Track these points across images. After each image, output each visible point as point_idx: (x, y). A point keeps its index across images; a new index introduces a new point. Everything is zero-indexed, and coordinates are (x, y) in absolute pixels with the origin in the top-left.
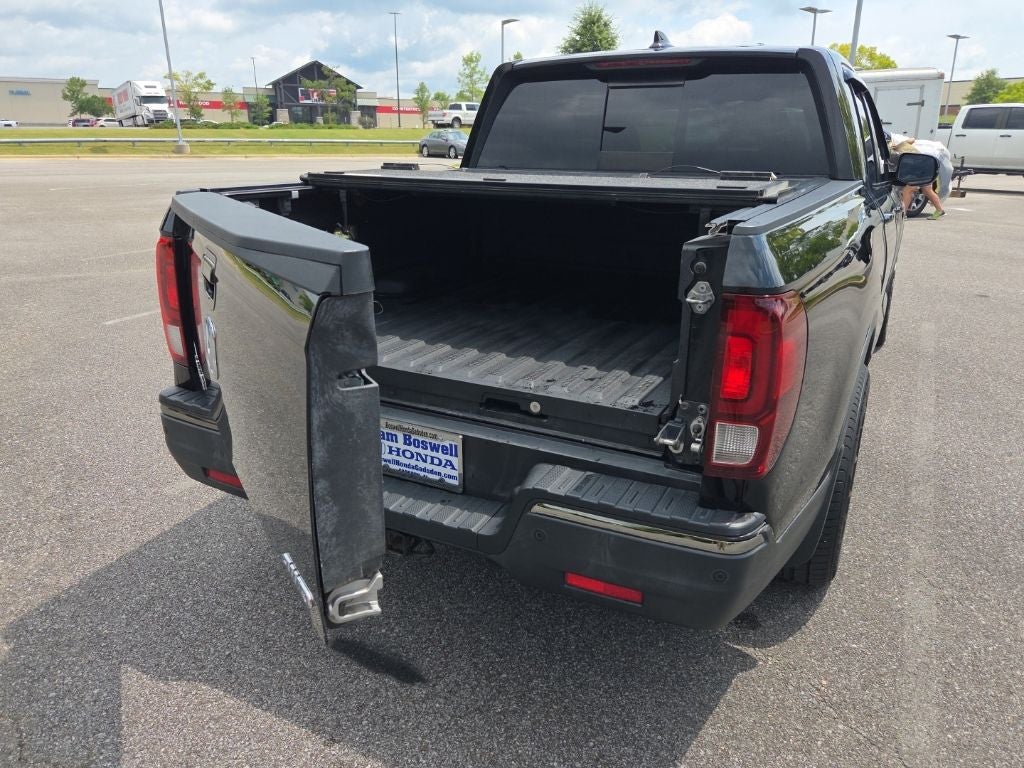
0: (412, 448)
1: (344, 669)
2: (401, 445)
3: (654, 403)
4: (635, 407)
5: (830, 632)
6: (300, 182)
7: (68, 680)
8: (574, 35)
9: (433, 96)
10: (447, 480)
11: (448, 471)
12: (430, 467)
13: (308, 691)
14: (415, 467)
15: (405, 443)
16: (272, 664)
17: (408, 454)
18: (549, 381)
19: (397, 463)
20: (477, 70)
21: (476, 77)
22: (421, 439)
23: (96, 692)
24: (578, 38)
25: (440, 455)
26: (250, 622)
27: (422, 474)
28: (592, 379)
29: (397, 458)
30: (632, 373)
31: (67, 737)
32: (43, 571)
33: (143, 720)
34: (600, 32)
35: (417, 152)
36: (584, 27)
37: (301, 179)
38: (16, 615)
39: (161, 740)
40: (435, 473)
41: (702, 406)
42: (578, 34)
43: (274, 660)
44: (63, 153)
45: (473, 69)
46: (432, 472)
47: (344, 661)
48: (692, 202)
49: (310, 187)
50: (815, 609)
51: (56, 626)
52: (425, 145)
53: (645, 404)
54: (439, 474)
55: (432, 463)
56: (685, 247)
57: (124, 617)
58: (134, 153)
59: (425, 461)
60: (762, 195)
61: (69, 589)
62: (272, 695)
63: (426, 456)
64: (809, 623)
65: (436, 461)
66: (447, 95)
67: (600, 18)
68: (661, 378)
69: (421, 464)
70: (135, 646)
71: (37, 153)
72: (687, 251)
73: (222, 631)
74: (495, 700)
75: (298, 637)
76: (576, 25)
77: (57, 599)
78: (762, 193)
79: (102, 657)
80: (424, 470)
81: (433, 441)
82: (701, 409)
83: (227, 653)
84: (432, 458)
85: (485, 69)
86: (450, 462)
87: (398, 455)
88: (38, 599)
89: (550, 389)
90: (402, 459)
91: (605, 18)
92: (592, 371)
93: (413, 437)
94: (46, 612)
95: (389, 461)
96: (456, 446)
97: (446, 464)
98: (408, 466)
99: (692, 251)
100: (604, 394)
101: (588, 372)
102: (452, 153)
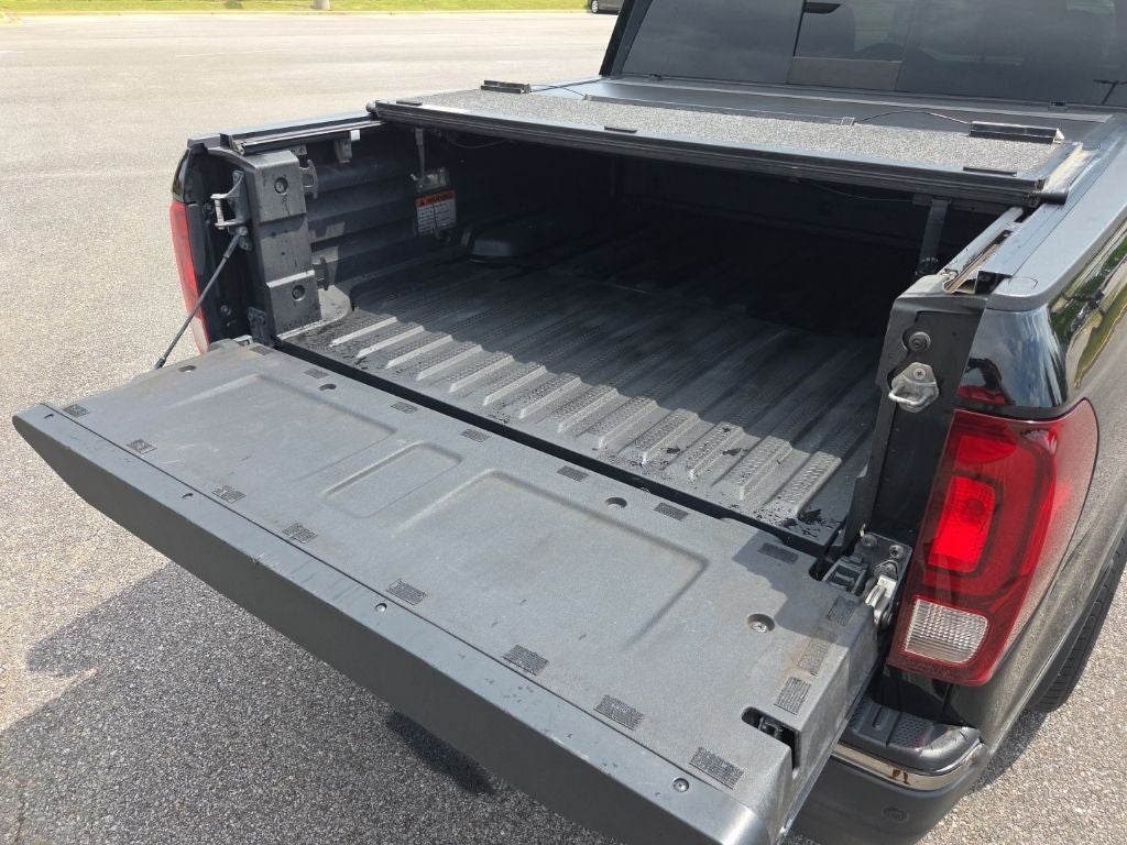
1: (397, 759)
3: (822, 515)
4: (790, 523)
5: (1046, 783)
6: (366, 114)
7: (86, 732)
13: (350, 787)
16: (314, 740)
18: (670, 451)
23: (113, 753)
26: (299, 674)
28: (733, 452)
30: (794, 444)
31: (72, 816)
32: (86, 572)
33: (157, 803)
35: (586, 7)
37: (368, 109)
38: (47, 632)
39: (172, 836)
41: (897, 547)
43: (317, 735)
44: (197, 8)
47: (400, 748)
48: (918, 189)
49: (376, 124)
50: (1028, 741)
51: (87, 653)
53: (809, 516)
56: (896, 305)
57: (161, 648)
58: (269, 8)
60: (1040, 187)
61: (110, 601)
62: (307, 788)
64: (1017, 765)
68: (839, 460)
70: (165, 693)
71: (169, 9)
72: (900, 312)
73: (264, 683)
74: (576, 835)
75: (350, 704)
77: (94, 614)
78: (1041, 184)
79: (127, 705)
82: (895, 552)
83: (266, 717)
88: (74, 611)
89: (669, 470)
92: (738, 436)
94: (80, 631)
99: (910, 314)
100: (747, 490)
101: (730, 436)
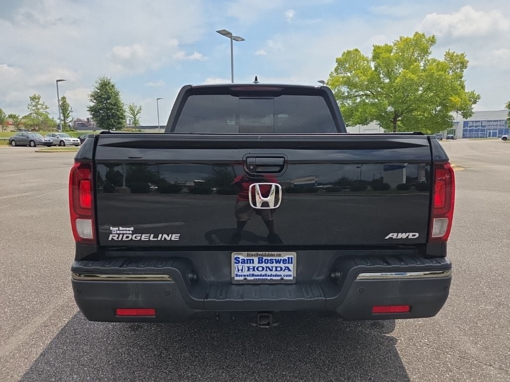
0: (264, 265)
2: (256, 264)
8: (97, 90)
9: (7, 116)
10: (286, 278)
11: (287, 272)
12: (274, 273)
14: (265, 275)
15: (259, 263)
17: (260, 269)
19: (253, 275)
20: (40, 103)
21: (39, 106)
22: (269, 258)
24: (99, 91)
25: (282, 265)
27: (269, 278)
29: (253, 273)
34: (111, 89)
36: (102, 86)
40: (278, 276)
42: (98, 89)
45: (37, 102)
46: (276, 276)
52: (13, 140)
54: (280, 276)
55: (276, 270)
59: (271, 270)
63: (272, 267)
65: (279, 269)
66: (17, 116)
67: (109, 83)
69: (269, 273)
76: (97, 85)
80: (271, 275)
81: (277, 258)
84: (276, 268)
85: (44, 103)
86: (288, 267)
87: (254, 270)
90: (256, 273)
91: (112, 83)
93: (264, 258)
95: (247, 276)
96: (292, 258)
97: (285, 269)
98: (261, 275)
102: (32, 144)
